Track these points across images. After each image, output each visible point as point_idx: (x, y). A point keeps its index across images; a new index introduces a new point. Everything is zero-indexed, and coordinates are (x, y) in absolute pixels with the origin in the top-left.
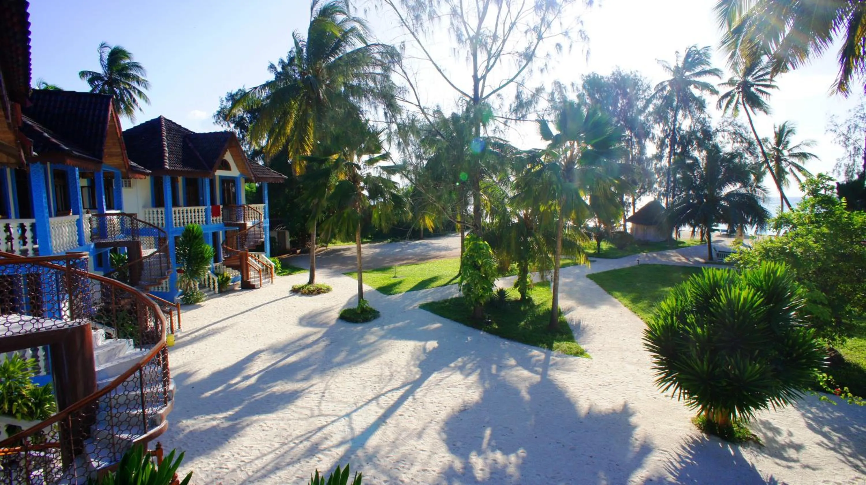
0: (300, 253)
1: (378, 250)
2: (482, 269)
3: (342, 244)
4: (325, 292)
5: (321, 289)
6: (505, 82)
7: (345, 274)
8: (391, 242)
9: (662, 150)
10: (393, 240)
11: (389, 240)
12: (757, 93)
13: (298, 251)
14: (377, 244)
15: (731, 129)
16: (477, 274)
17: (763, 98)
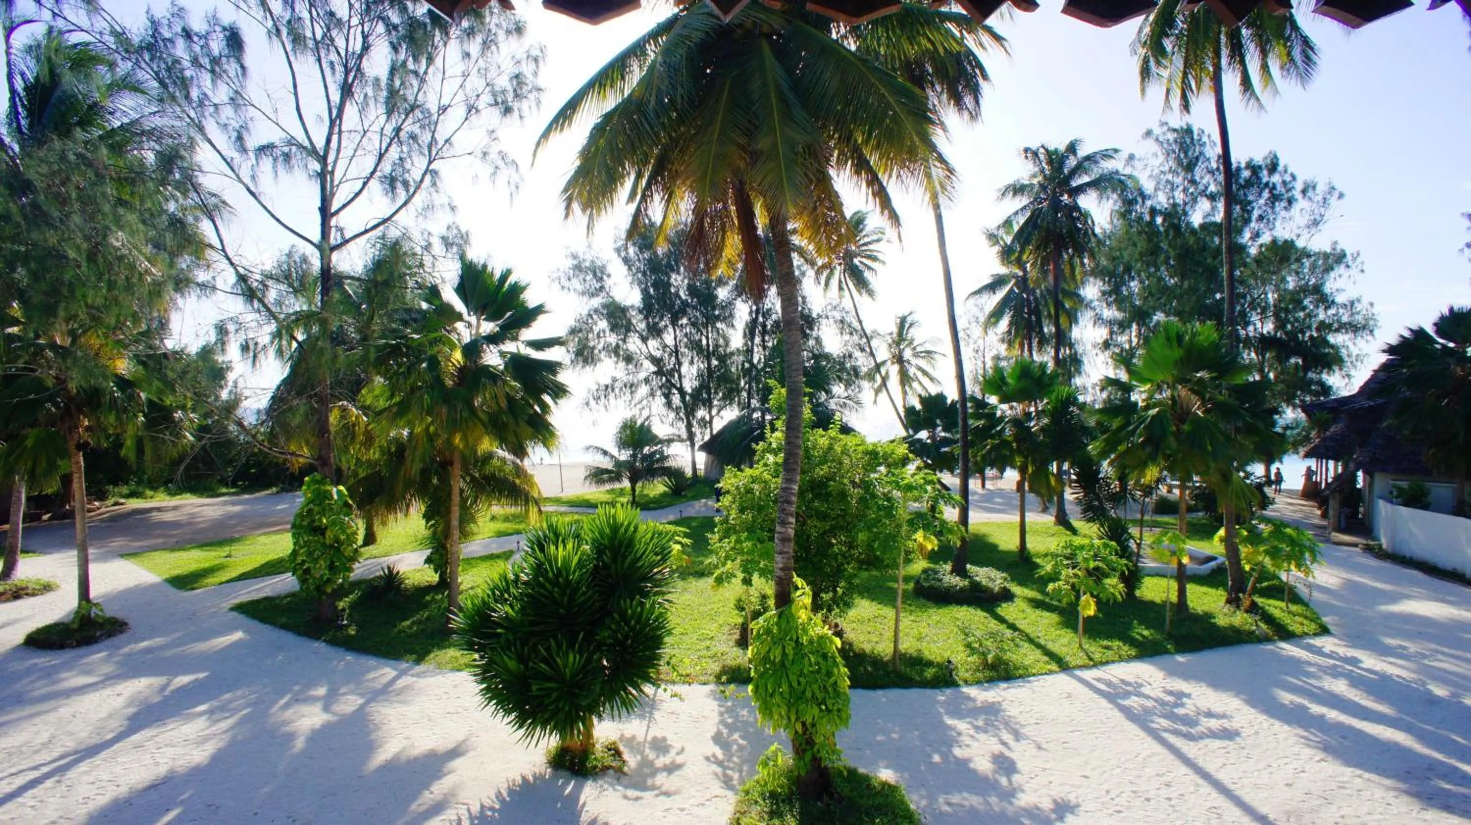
0: (50, 519)
1: (237, 508)
2: (329, 534)
3: (168, 498)
4: (34, 595)
5: (27, 588)
6: (375, 222)
7: (122, 556)
8: (278, 493)
9: (752, 339)
10: (283, 490)
11: (274, 489)
12: (861, 267)
13: (46, 517)
14: (246, 496)
15: (838, 315)
16: (318, 542)
17: (867, 274)
